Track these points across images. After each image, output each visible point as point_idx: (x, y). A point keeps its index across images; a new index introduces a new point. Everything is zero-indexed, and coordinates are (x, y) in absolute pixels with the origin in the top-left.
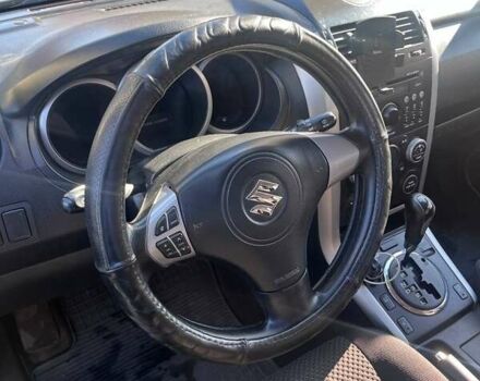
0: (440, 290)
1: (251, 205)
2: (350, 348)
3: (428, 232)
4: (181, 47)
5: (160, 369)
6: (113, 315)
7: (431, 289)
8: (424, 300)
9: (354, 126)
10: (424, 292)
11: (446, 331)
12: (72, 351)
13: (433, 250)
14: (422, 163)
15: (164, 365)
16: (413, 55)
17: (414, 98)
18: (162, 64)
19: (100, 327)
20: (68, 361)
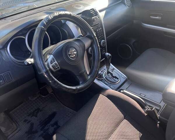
0: (118, 77)
1: (70, 55)
2: (100, 95)
3: (111, 64)
4: (47, 20)
5: (48, 126)
6: (28, 116)
7: (116, 77)
8: (115, 80)
9: (88, 34)
10: (114, 78)
11: (122, 87)
12: (18, 129)
13: (114, 69)
14: (105, 46)
15: (48, 125)
16: (96, 19)
17: (99, 30)
18: (44, 24)
19: (25, 120)
20: (18, 132)
